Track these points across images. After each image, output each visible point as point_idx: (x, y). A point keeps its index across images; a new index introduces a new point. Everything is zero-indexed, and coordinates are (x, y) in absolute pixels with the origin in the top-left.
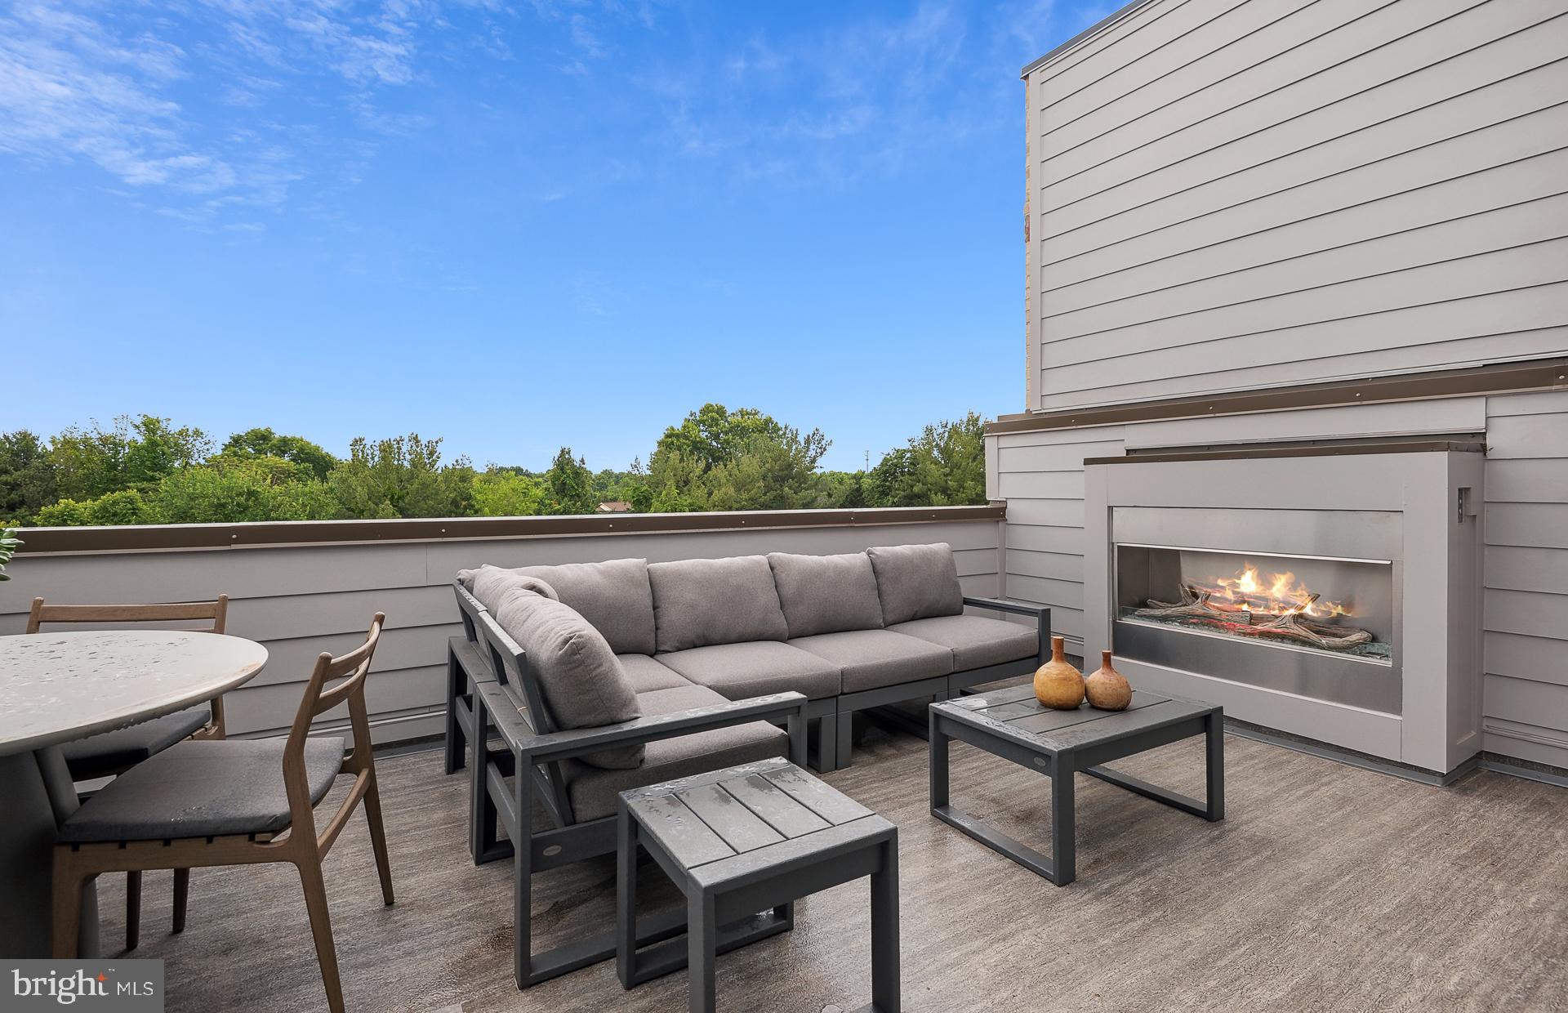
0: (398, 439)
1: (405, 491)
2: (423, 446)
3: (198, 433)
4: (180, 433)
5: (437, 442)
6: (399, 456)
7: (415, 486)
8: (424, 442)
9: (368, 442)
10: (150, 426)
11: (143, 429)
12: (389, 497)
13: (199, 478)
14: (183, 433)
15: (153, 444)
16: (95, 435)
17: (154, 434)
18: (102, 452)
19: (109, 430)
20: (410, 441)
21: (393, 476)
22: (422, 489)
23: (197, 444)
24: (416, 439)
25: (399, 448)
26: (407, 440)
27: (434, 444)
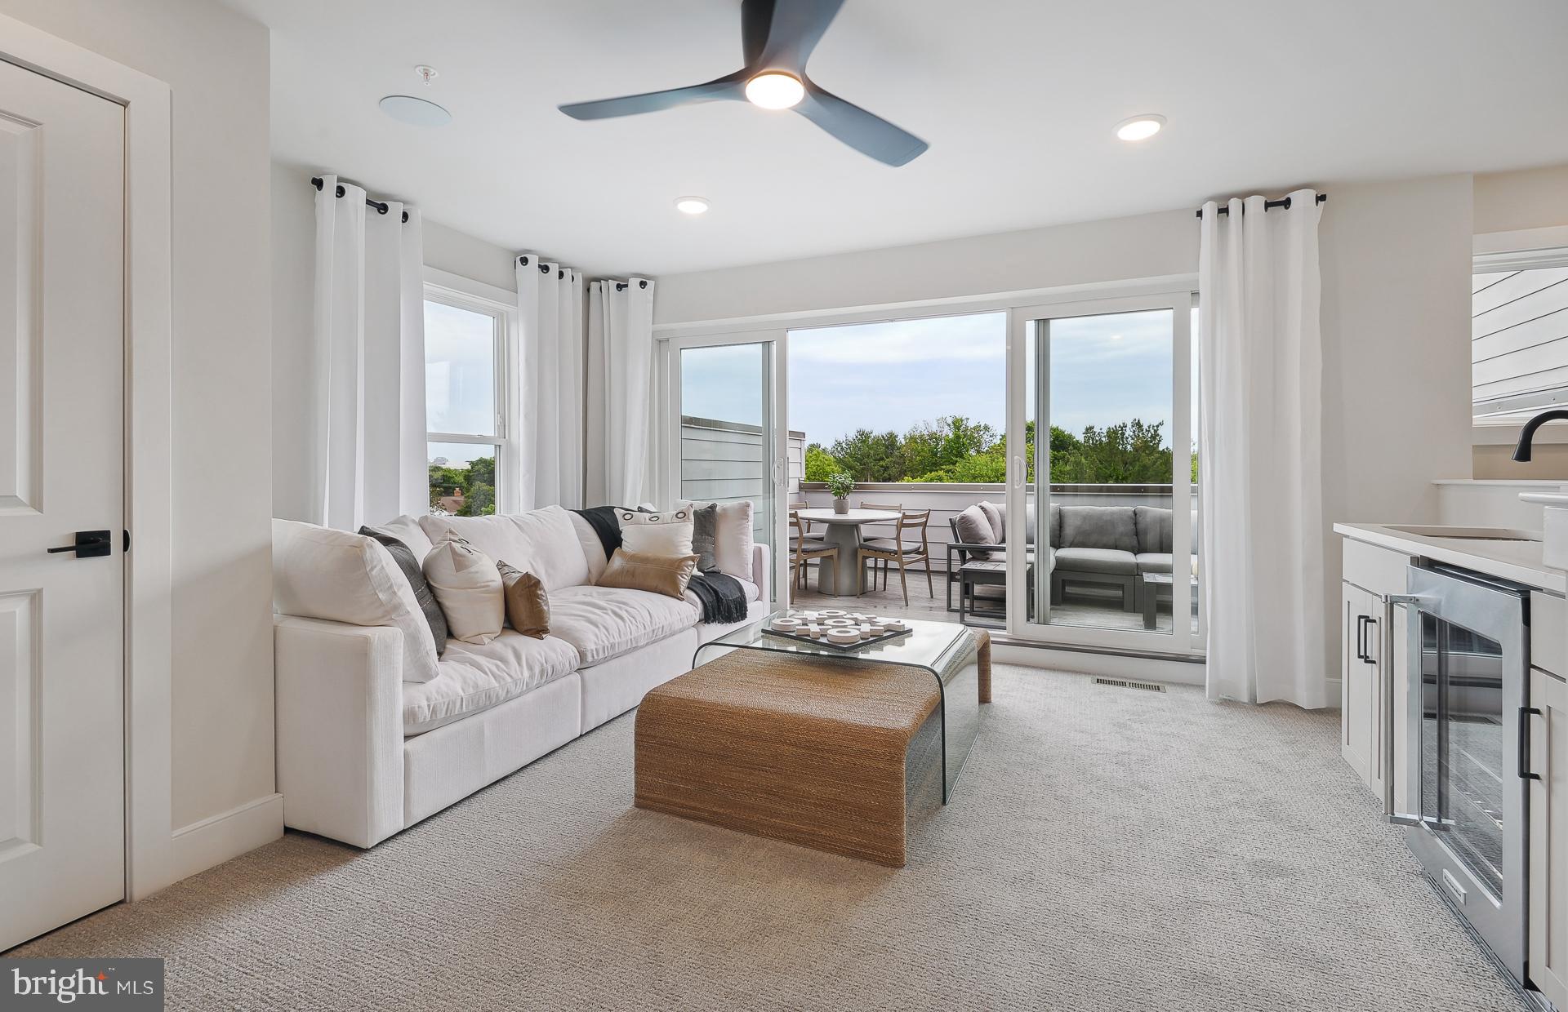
0: (1122, 425)
1: (1128, 473)
2: (1144, 431)
3: (986, 428)
4: (974, 428)
5: (1158, 426)
6: (1123, 441)
7: (1136, 468)
8: (1145, 427)
9: (1097, 430)
10: (957, 424)
11: (952, 426)
12: (1114, 477)
13: (978, 462)
14: (977, 428)
15: (958, 437)
16: (926, 433)
17: (959, 430)
18: (930, 444)
19: (934, 428)
20: (1133, 426)
21: (1118, 458)
22: (1142, 471)
23: (985, 436)
24: (1138, 425)
25: (1123, 434)
26: (1129, 425)
27: (1155, 428)
